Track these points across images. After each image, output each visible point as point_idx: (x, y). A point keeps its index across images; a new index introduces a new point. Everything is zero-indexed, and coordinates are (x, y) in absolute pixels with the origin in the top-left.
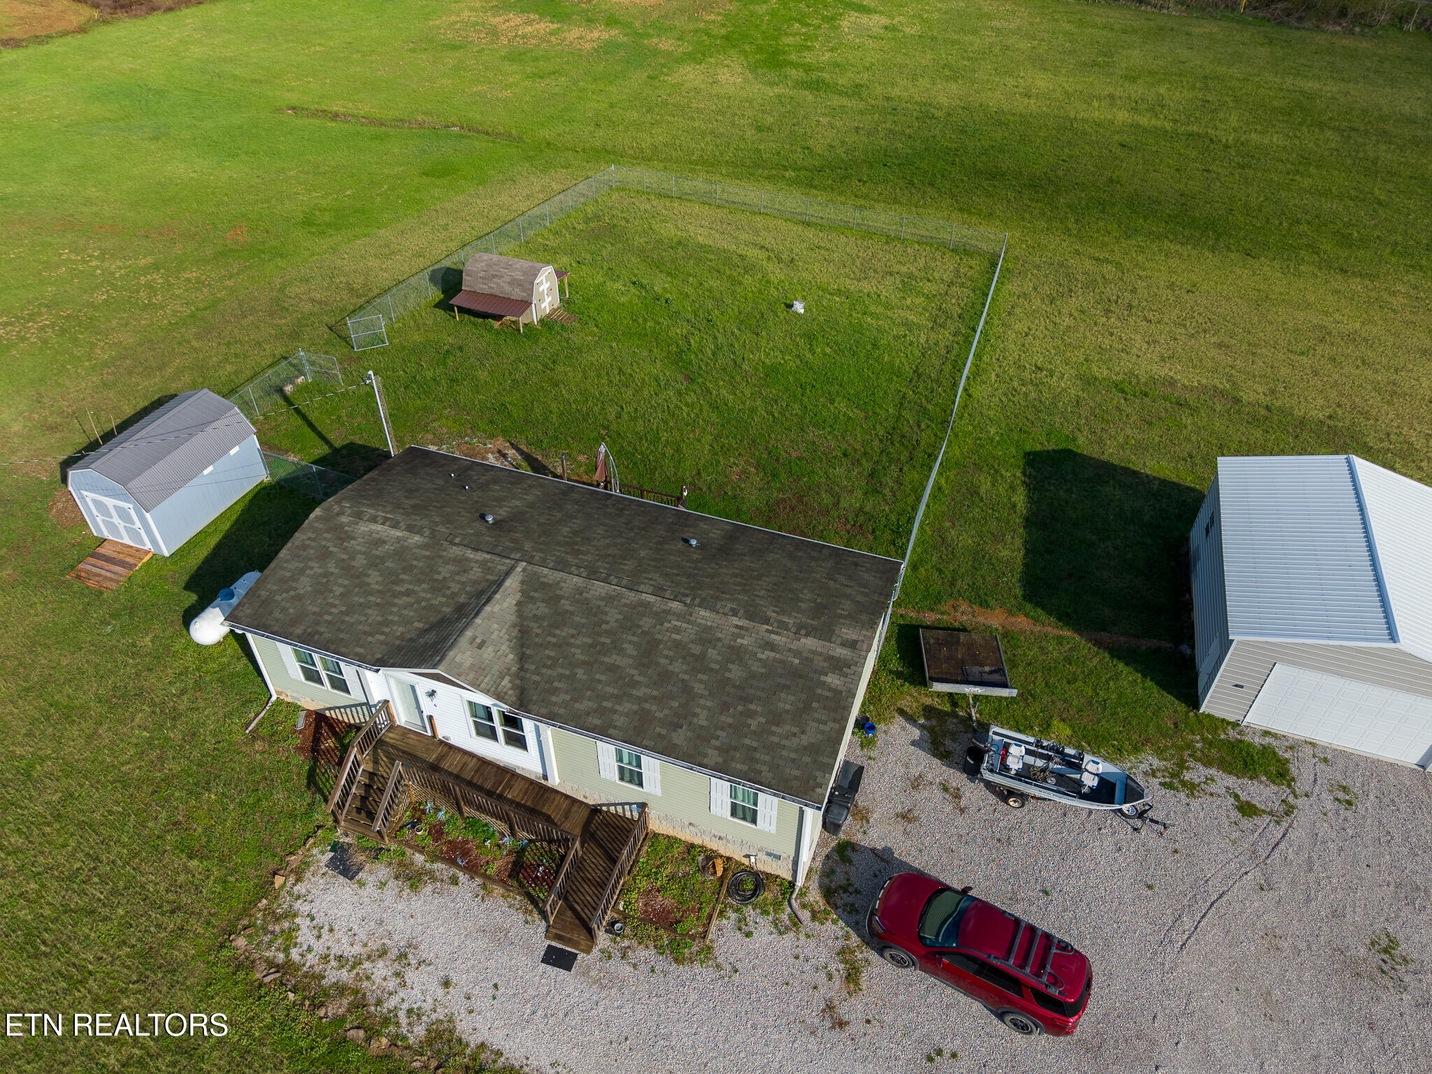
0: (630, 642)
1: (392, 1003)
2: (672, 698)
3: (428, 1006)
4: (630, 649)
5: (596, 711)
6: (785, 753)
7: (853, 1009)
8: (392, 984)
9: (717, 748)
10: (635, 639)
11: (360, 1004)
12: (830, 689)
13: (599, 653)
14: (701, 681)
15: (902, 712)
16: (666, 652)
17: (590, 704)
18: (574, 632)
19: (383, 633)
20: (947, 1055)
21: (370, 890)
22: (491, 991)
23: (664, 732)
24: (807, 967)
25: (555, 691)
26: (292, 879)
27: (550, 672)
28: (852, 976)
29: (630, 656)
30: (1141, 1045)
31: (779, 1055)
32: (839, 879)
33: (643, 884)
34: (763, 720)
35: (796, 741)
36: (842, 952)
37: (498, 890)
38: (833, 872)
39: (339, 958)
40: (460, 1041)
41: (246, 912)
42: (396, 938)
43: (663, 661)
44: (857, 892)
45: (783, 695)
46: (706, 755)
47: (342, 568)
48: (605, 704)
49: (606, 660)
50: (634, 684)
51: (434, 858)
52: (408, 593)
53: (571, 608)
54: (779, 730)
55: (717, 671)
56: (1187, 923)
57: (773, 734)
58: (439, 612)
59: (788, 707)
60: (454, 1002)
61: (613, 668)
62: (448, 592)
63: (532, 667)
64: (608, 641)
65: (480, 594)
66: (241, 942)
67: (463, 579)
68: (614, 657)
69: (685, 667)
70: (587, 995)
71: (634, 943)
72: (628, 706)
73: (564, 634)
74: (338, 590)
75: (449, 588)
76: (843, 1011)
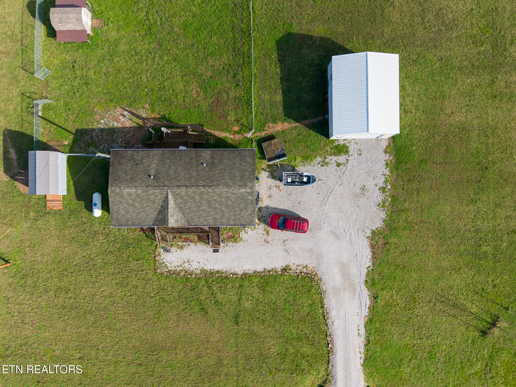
0: (204, 203)
1: (191, 269)
2: (219, 213)
3: (198, 267)
4: (205, 205)
5: (205, 220)
6: (246, 217)
7: (269, 239)
8: (189, 266)
9: (232, 220)
10: (205, 202)
11: (186, 272)
12: (250, 200)
13: (199, 207)
14: (223, 207)
15: (263, 169)
16: (213, 203)
17: (203, 219)
18: (190, 204)
19: (149, 218)
20: (286, 240)
21: (174, 253)
22: (207, 261)
23: (220, 220)
24: (259, 235)
25: (194, 219)
26: (159, 257)
27: (191, 215)
28: (268, 233)
29: (206, 206)
30: (318, 226)
31: (259, 252)
32: (260, 216)
33: (225, 232)
34: (239, 211)
35: (247, 213)
36: (265, 230)
37: (198, 243)
38: (259, 215)
39: (177, 266)
40: (206, 270)
41: (155, 266)
42: (185, 259)
43: (213, 205)
44: (264, 217)
45: (241, 205)
46: (231, 223)
47: (127, 205)
48: (206, 218)
49: (201, 208)
50: (210, 212)
51: (183, 242)
52: (148, 206)
53: (187, 198)
54: (243, 213)
55: (226, 204)
56: (326, 199)
57: (242, 214)
58: (158, 209)
59: (243, 207)
60: (202, 265)
61: (203, 210)
62: (157, 203)
63: (186, 215)
64: (199, 204)
65: (164, 201)
66: (158, 271)
67: (158, 198)
68: (203, 207)
69: (218, 205)
70: (223, 255)
71: (228, 243)
72: (211, 217)
73: (189, 205)
74: (131, 211)
75: (156, 202)
76: (268, 240)
